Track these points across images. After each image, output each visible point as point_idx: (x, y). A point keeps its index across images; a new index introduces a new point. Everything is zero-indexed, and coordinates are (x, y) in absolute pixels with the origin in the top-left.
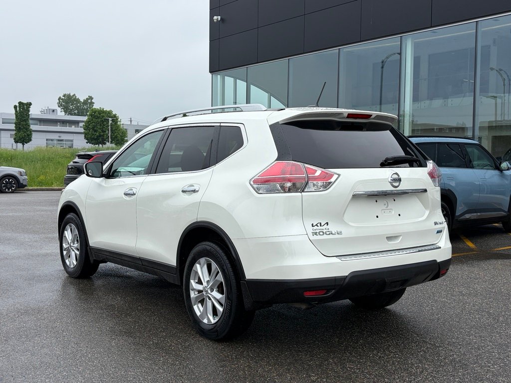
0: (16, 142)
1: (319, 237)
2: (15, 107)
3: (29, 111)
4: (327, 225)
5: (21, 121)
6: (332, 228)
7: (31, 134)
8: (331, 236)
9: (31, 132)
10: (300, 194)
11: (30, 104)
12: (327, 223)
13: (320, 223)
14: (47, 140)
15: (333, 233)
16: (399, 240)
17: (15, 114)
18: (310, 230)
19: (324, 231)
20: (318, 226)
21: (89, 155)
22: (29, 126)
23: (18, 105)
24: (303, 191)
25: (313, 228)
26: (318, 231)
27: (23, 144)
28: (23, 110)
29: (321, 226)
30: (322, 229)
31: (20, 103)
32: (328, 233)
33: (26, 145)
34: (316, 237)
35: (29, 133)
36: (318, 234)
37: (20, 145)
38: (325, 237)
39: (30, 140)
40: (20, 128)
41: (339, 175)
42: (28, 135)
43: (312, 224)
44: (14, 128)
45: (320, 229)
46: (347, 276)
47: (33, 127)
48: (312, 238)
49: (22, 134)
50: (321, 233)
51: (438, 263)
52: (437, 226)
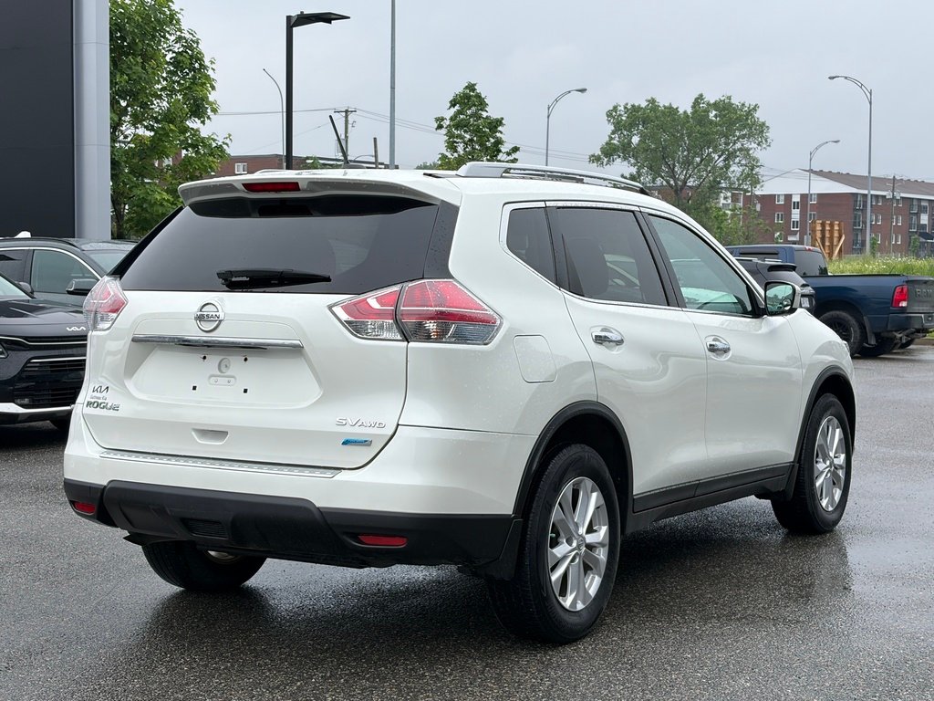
1: (91, 411)
4: (107, 391)
6: (111, 397)
8: (104, 412)
12: (108, 388)
13: (101, 387)
15: (109, 406)
16: (225, 441)
19: (100, 402)
20: (97, 391)
25: (93, 393)
26: (94, 400)
29: (100, 392)
32: (103, 405)
36: (92, 405)
38: (98, 411)
41: (127, 302)
43: (94, 388)
45: (97, 398)
46: (105, 486)
50: (96, 405)
51: (318, 508)
52: (347, 429)
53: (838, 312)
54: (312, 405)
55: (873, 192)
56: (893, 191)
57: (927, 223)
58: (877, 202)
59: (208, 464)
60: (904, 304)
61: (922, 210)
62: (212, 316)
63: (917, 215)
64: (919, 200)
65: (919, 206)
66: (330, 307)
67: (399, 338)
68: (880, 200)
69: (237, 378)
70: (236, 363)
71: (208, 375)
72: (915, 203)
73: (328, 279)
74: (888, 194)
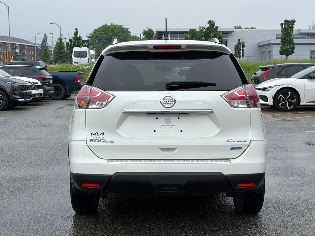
0: (281, 54)
1: (94, 143)
2: (282, 25)
3: (293, 27)
4: (103, 135)
5: (286, 37)
6: (106, 137)
7: (294, 47)
8: (104, 144)
9: (293, 45)
10: (85, 110)
11: (294, 21)
12: (103, 134)
13: (98, 133)
14: (311, 51)
15: (106, 141)
16: (175, 152)
17: (282, 30)
18: (89, 137)
19: (99, 139)
20: (95, 135)
21: (265, 68)
22: (292, 40)
23: (284, 23)
24: (87, 108)
25: (92, 136)
26: (94, 139)
27: (287, 56)
28: (288, 26)
29: (98, 135)
30: (98, 138)
31: (286, 21)
32: (102, 141)
33: (289, 56)
34: (92, 143)
35: (292, 46)
36: (94, 141)
37: (284, 56)
38: (99, 143)
39: (293, 52)
40: (284, 42)
41: (115, 97)
42: (291, 48)
43: (92, 134)
44: (280, 43)
45: (96, 138)
46: (112, 175)
47: (295, 41)
48: (89, 143)
49: (286, 47)
50: (97, 141)
51: (225, 175)
52: (232, 143)
53: (57, 84)
54: (216, 134)
55: (11, 42)
56: (8, 41)
57: (18, 52)
58: (2, 44)
59: (162, 162)
60: (79, 81)
61: (16, 47)
62: (171, 101)
63: (15, 49)
64: (16, 44)
65: (16, 46)
66: (221, 96)
67: (246, 106)
68: (3, 44)
69: (175, 125)
70: (174, 120)
71: (161, 125)
72: (14, 45)
73: (214, 85)
74: (6, 42)
